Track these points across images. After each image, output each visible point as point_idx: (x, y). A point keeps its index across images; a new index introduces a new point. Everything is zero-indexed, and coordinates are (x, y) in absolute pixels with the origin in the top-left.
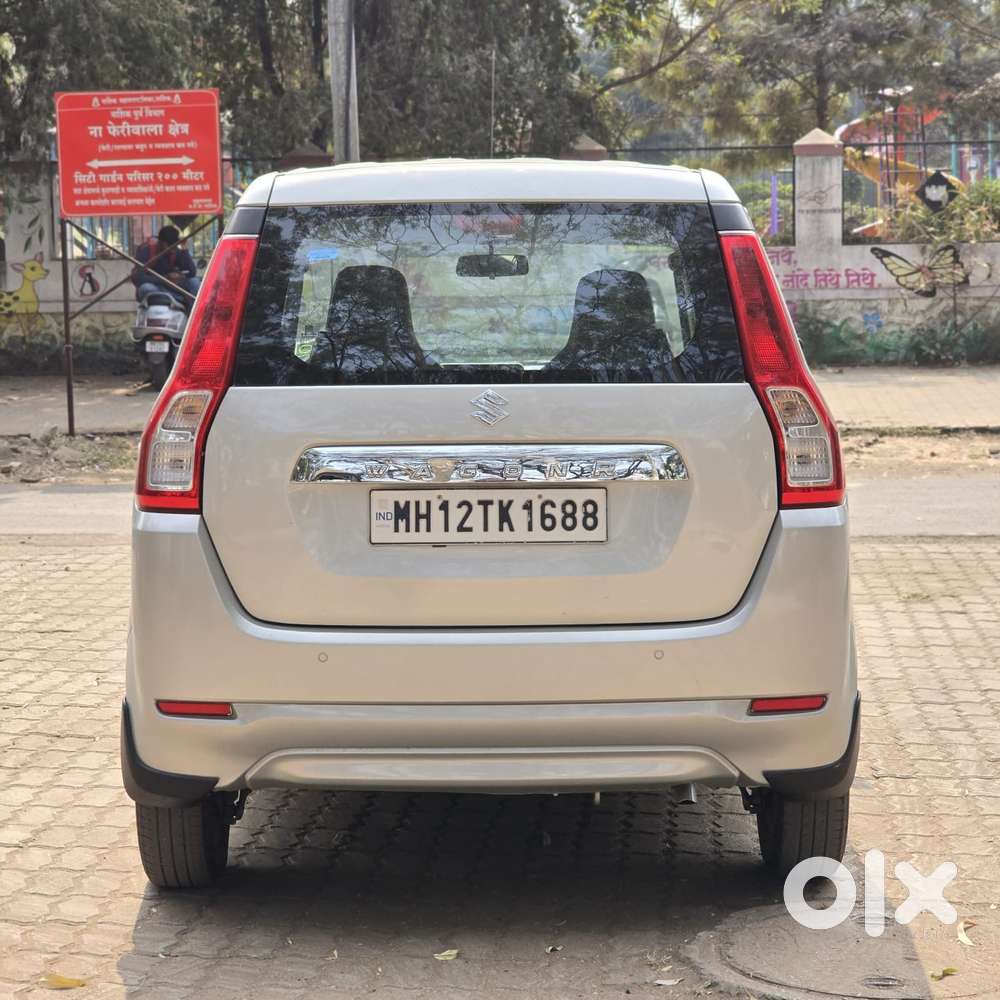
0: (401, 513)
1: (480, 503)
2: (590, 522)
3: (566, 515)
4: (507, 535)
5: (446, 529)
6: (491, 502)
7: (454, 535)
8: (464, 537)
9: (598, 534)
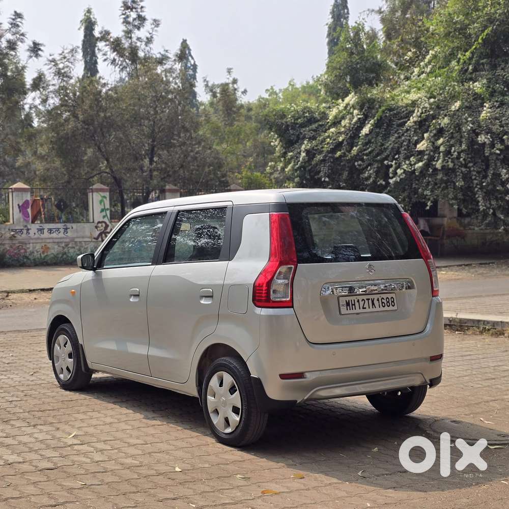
0: (348, 304)
1: (367, 299)
2: (393, 303)
3: (387, 302)
4: (374, 310)
5: (360, 309)
6: (369, 299)
7: (362, 310)
8: (364, 311)
9: (395, 308)
